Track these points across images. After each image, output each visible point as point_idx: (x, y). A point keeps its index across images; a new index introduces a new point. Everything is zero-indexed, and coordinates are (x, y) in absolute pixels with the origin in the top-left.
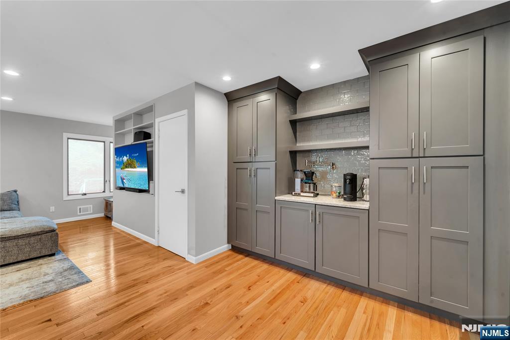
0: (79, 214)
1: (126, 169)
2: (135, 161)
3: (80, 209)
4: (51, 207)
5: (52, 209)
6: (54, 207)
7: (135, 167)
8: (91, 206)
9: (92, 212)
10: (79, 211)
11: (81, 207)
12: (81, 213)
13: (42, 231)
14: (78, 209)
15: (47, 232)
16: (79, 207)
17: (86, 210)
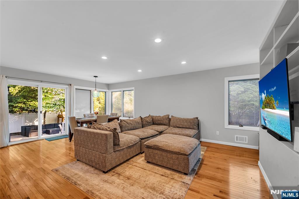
0: (236, 141)
1: (266, 109)
2: (273, 98)
3: (237, 137)
4: (217, 132)
5: (218, 133)
6: (218, 132)
7: (274, 108)
8: (247, 137)
9: (247, 142)
10: (236, 139)
11: (238, 136)
12: (238, 141)
13: (179, 152)
14: (236, 137)
15: (182, 154)
16: (236, 136)
17: (242, 139)
